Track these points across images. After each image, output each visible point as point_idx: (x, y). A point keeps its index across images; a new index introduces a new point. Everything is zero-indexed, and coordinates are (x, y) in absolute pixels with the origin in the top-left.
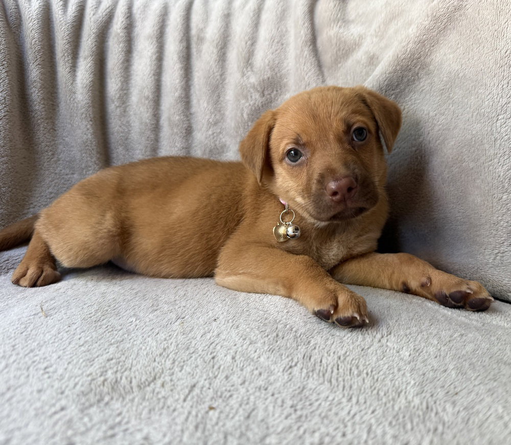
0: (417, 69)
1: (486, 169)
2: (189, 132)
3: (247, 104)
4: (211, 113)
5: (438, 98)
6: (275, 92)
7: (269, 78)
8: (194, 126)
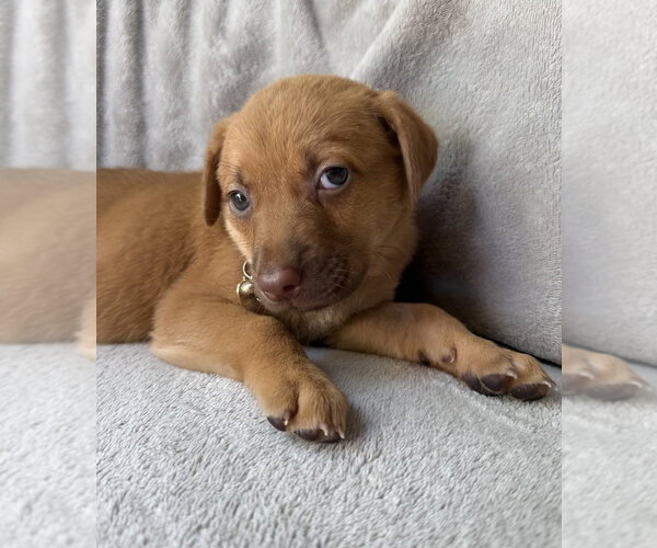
0: (446, 19)
1: (551, 173)
2: (141, 128)
3: (217, 86)
4: (170, 101)
5: (480, 63)
6: (256, 67)
7: (246, 47)
8: (148, 121)
